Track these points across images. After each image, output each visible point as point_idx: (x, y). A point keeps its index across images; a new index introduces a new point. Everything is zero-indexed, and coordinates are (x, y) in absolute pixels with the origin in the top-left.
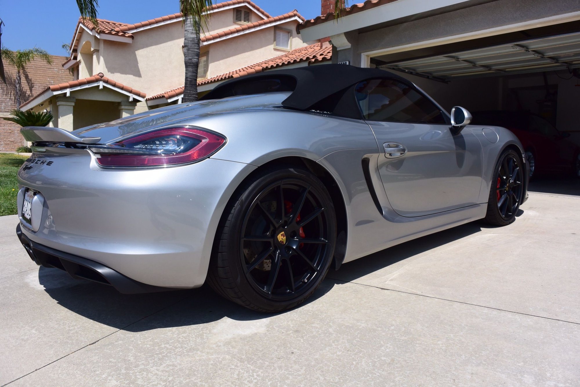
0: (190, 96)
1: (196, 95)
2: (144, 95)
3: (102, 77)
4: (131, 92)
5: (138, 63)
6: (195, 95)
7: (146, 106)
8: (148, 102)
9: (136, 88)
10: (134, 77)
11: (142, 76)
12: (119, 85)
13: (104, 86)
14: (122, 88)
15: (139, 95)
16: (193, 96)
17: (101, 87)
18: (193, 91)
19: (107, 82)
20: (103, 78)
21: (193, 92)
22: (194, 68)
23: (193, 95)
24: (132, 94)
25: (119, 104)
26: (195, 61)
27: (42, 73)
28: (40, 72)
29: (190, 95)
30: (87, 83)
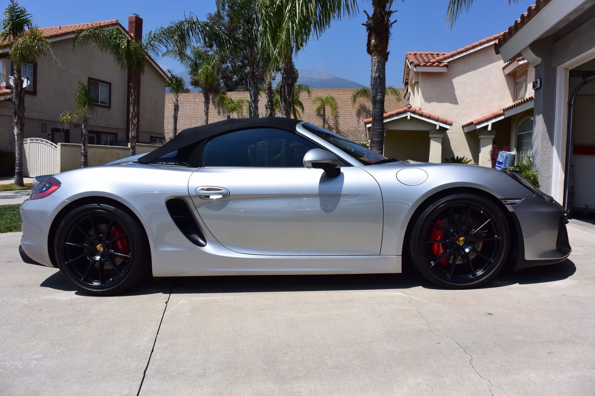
0: (375, 131)
1: (381, 130)
2: (450, 122)
3: (410, 108)
4: (437, 120)
5: (454, 91)
7: (463, 133)
8: (465, 128)
9: (442, 117)
10: (451, 105)
11: (459, 103)
12: (426, 114)
13: (411, 117)
14: (429, 118)
15: (446, 123)
17: (409, 118)
18: (377, 126)
19: (414, 112)
20: (410, 109)
24: (439, 123)
25: (427, 133)
27: (394, 105)
28: (392, 104)
30: (395, 115)
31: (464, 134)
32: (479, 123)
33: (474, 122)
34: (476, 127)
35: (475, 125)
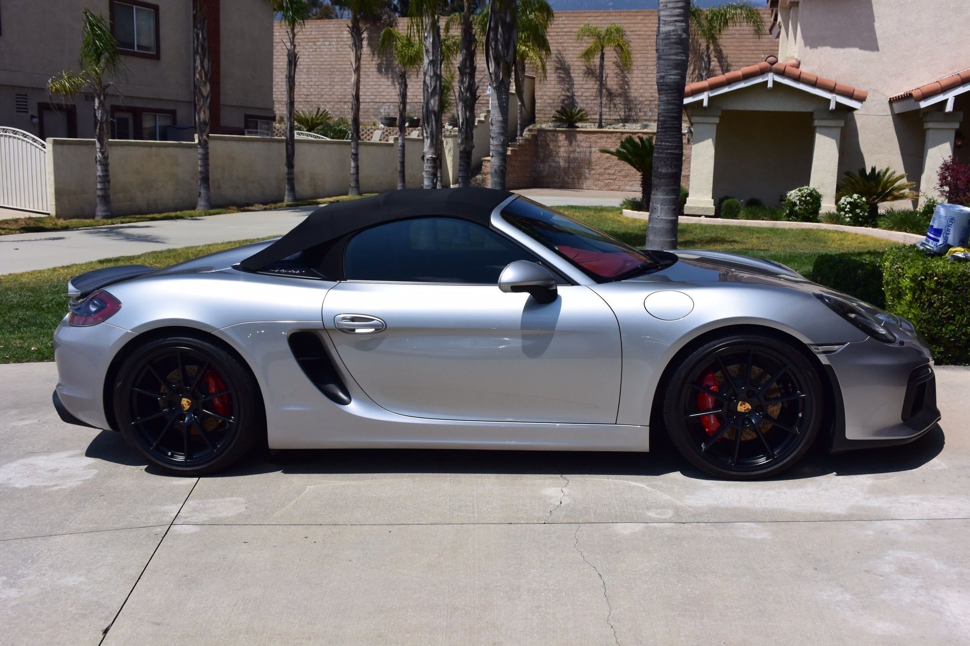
2: (862, 95)
3: (772, 64)
4: (832, 90)
5: (874, 21)
6: (671, 149)
7: (890, 113)
8: (895, 105)
9: (844, 83)
10: (862, 52)
11: (881, 48)
12: (808, 77)
13: (775, 82)
14: (814, 84)
15: (850, 95)
16: (666, 151)
17: (770, 85)
19: (782, 73)
20: (774, 66)
21: (667, 144)
22: (673, 95)
23: (667, 149)
24: (835, 95)
25: (810, 116)
26: (672, 80)
27: (752, 44)
28: (747, 44)
29: (660, 151)
30: (742, 78)
31: (891, 117)
32: (926, 96)
33: (915, 94)
34: (919, 105)
35: (916, 101)
